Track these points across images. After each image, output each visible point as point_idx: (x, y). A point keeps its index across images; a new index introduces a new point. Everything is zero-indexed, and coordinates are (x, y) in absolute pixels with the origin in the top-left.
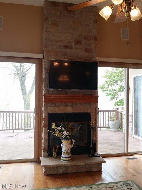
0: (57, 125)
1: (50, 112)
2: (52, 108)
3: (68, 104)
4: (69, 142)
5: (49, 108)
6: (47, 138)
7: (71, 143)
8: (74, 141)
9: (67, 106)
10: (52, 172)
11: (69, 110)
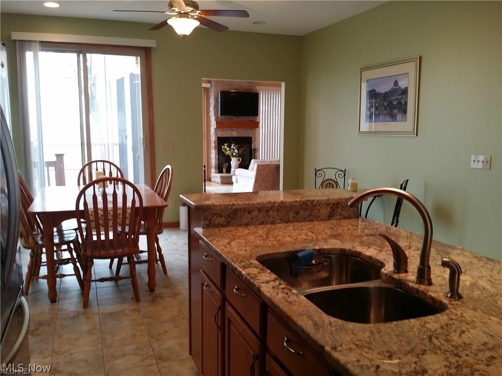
0: (229, 146)
1: (219, 136)
2: (221, 133)
3: (234, 129)
4: (238, 159)
5: (218, 132)
6: (217, 158)
7: (239, 160)
8: (241, 159)
9: (233, 131)
10: (226, 181)
11: (235, 134)
